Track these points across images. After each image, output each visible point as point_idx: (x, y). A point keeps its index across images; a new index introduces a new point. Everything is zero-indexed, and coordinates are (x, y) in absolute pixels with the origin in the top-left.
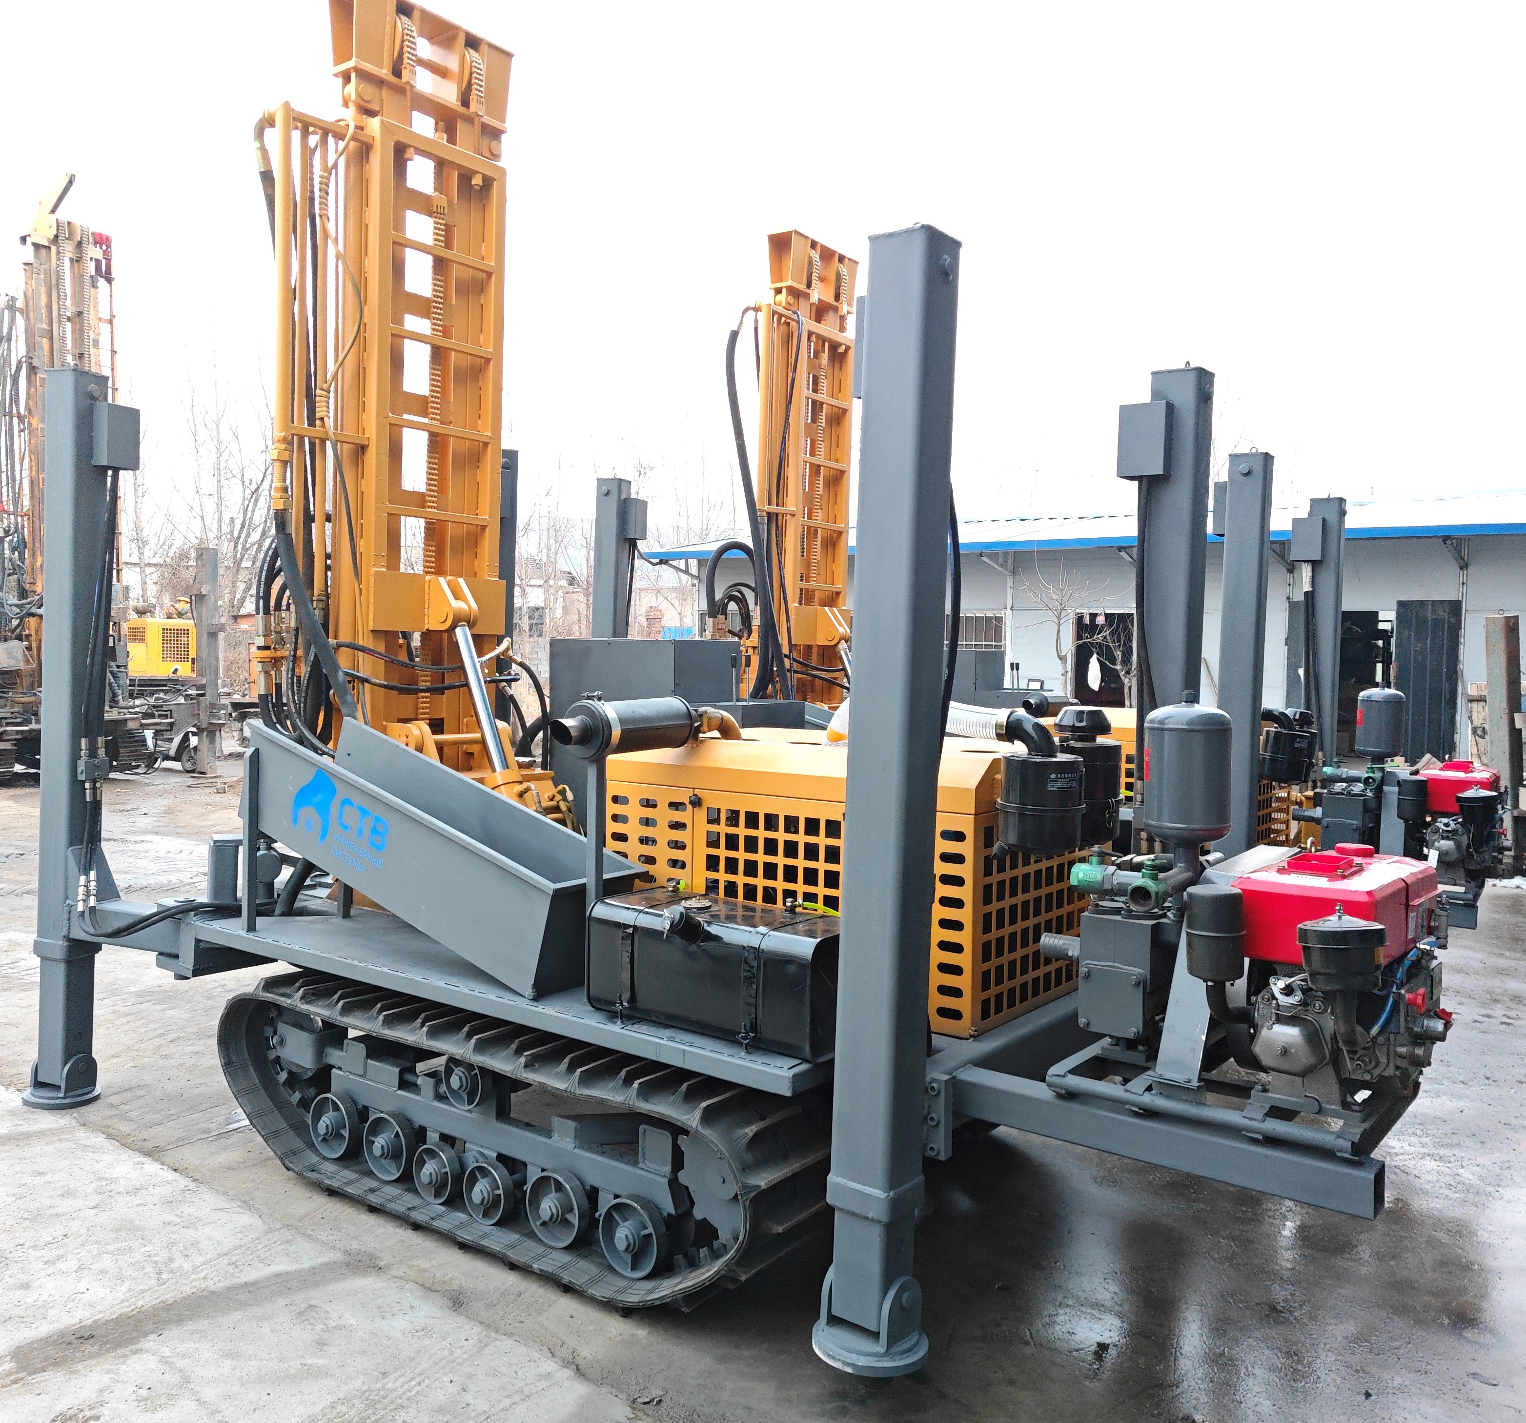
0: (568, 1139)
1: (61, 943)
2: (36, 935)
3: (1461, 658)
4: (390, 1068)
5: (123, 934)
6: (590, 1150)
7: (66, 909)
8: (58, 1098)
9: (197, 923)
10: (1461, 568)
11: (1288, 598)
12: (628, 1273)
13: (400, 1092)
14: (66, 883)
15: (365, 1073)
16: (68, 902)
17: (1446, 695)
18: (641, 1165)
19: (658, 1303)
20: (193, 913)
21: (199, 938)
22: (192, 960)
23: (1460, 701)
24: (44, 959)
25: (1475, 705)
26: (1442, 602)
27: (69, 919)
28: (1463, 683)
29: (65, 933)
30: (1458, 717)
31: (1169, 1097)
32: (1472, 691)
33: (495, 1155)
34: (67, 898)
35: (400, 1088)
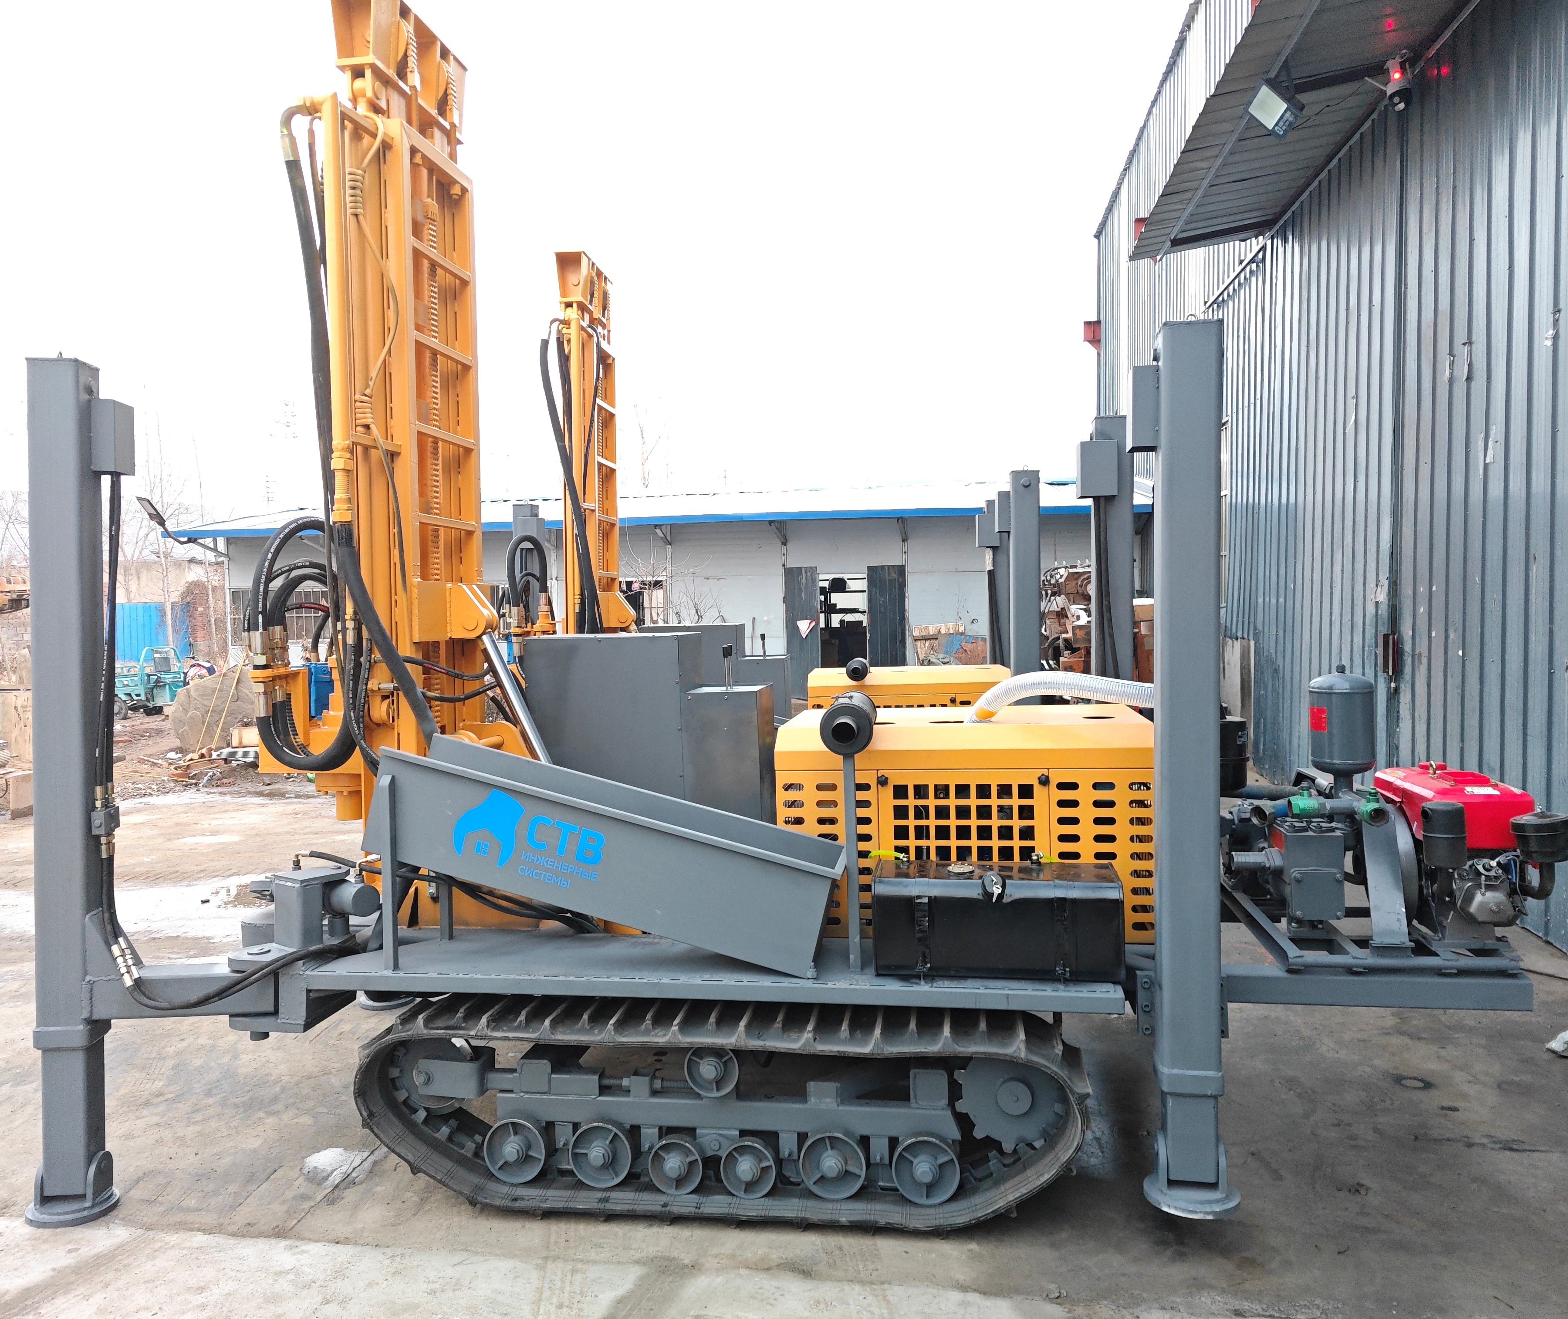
0: (828, 1100)
1: (81, 1027)
2: (35, 1024)
3: (907, 608)
4: (586, 1077)
5: (214, 1000)
6: (850, 1104)
7: (86, 987)
8: (85, 1209)
9: (308, 973)
10: (903, 541)
11: (784, 565)
12: (924, 1201)
13: (600, 1098)
14: (85, 957)
15: (550, 1089)
16: (88, 978)
17: (899, 637)
18: (913, 1105)
19: (992, 1215)
20: (301, 962)
21: (310, 988)
22: (304, 1014)
23: (909, 641)
24: (46, 1051)
25: (918, 643)
26: (893, 566)
27: (91, 999)
28: (909, 626)
29: (85, 1015)
30: (907, 653)
31: (1383, 956)
32: (916, 633)
33: (738, 1133)
34: (86, 973)
35: (600, 1094)
